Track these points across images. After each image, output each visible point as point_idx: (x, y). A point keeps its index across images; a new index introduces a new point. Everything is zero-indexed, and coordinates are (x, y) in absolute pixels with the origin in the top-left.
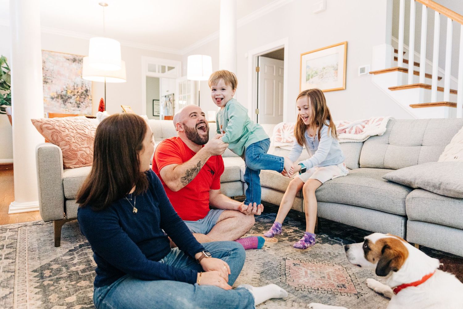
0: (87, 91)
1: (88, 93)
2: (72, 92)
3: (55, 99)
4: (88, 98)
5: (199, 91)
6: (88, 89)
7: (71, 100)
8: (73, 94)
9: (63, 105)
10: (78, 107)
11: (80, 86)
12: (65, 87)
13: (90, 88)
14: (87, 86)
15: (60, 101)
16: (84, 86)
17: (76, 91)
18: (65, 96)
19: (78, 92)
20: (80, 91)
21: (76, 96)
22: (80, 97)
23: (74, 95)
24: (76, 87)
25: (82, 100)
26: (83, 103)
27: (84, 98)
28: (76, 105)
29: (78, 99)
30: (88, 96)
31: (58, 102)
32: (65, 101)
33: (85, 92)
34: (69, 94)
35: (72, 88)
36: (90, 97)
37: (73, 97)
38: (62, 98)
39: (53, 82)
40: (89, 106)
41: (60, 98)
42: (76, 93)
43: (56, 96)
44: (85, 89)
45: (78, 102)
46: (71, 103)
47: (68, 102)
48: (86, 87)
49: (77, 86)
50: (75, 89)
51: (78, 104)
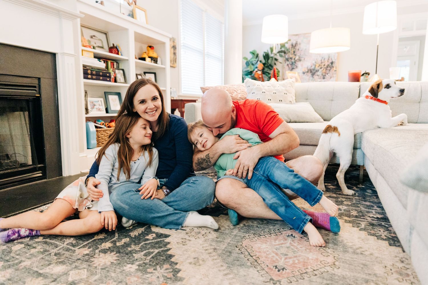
0: (332, 63)
1: (333, 65)
2: (319, 65)
3: (306, 74)
4: (333, 69)
5: (378, 46)
6: (334, 61)
7: (318, 73)
8: (320, 67)
9: (311, 78)
10: (324, 78)
11: (326, 60)
12: (314, 62)
13: (335, 60)
14: (333, 58)
15: (310, 74)
16: (330, 59)
17: (323, 64)
18: (314, 70)
19: (324, 65)
20: (326, 64)
21: (322, 69)
22: (326, 69)
23: (321, 68)
24: (323, 61)
25: (328, 72)
26: (329, 74)
27: (330, 70)
28: (322, 77)
29: (324, 71)
30: (333, 67)
31: (308, 75)
32: (313, 74)
33: (330, 64)
34: (317, 68)
35: (319, 62)
36: (335, 69)
37: (320, 70)
38: (311, 72)
39: (305, 59)
40: (333, 77)
41: (310, 72)
42: (323, 66)
43: (307, 71)
44: (330, 61)
45: (324, 74)
46: (318, 75)
47: (316, 75)
48: (332, 59)
49: (324, 60)
50: (322, 63)
51: (323, 76)
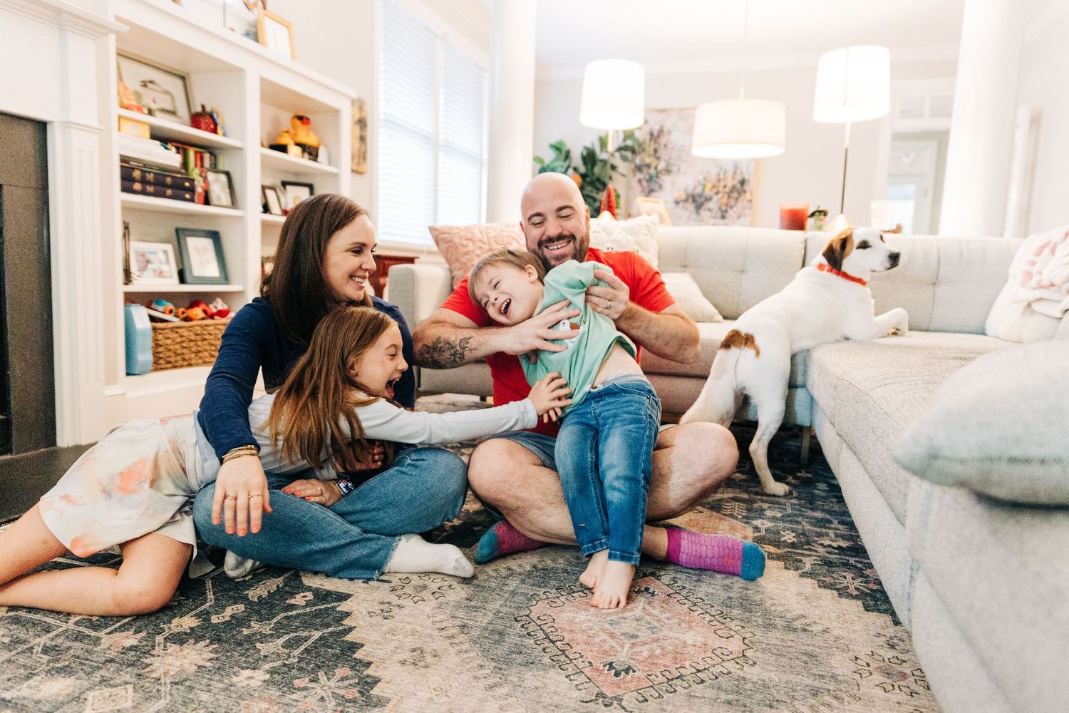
0: (743, 182)
1: (746, 187)
2: (714, 187)
3: (681, 205)
4: (745, 197)
5: (847, 150)
6: (747, 177)
7: (711, 205)
8: (715, 190)
9: (694, 216)
10: (723, 217)
11: (730, 174)
12: (701, 178)
13: (750, 175)
14: (745, 171)
15: (691, 206)
16: (739, 172)
17: (722, 184)
18: (700, 196)
19: (725, 186)
20: (730, 185)
21: (720, 195)
22: (729, 197)
23: (717, 193)
24: (722, 176)
25: (732, 202)
26: (735, 209)
27: (737, 199)
28: (719, 214)
29: (724, 200)
30: (745, 192)
31: (686, 209)
32: (699, 207)
33: (739, 186)
34: (708, 192)
35: (714, 178)
36: (748, 196)
37: (715, 198)
38: (694, 201)
39: (682, 170)
40: (745, 215)
41: (690, 200)
42: (721, 189)
43: (684, 197)
44: (739, 178)
45: (724, 208)
46: (709, 210)
47: (705, 209)
48: (742, 173)
49: (725, 174)
50: (719, 180)
51: (722, 211)
